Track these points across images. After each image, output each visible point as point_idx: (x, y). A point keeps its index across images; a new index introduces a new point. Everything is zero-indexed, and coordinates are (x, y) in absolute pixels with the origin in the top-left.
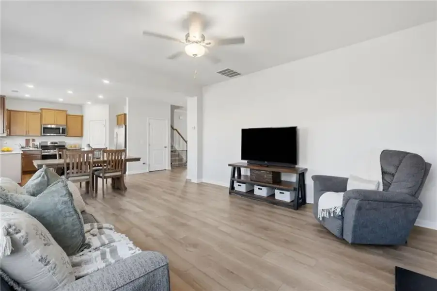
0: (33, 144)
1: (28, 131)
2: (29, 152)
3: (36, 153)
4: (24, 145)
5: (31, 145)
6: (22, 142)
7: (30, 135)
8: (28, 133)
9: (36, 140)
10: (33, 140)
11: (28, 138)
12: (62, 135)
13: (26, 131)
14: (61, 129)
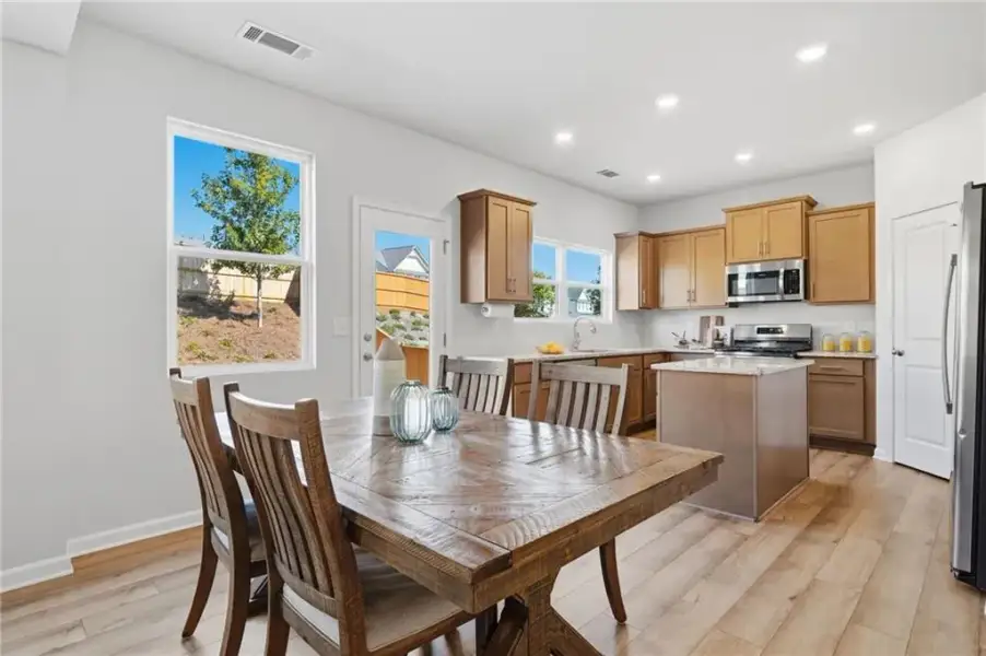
0: (716, 333)
4: (692, 335)
8: (695, 300)
9: (726, 320)
10: (719, 321)
11: (706, 313)
12: (787, 297)
13: (689, 292)
14: (781, 277)
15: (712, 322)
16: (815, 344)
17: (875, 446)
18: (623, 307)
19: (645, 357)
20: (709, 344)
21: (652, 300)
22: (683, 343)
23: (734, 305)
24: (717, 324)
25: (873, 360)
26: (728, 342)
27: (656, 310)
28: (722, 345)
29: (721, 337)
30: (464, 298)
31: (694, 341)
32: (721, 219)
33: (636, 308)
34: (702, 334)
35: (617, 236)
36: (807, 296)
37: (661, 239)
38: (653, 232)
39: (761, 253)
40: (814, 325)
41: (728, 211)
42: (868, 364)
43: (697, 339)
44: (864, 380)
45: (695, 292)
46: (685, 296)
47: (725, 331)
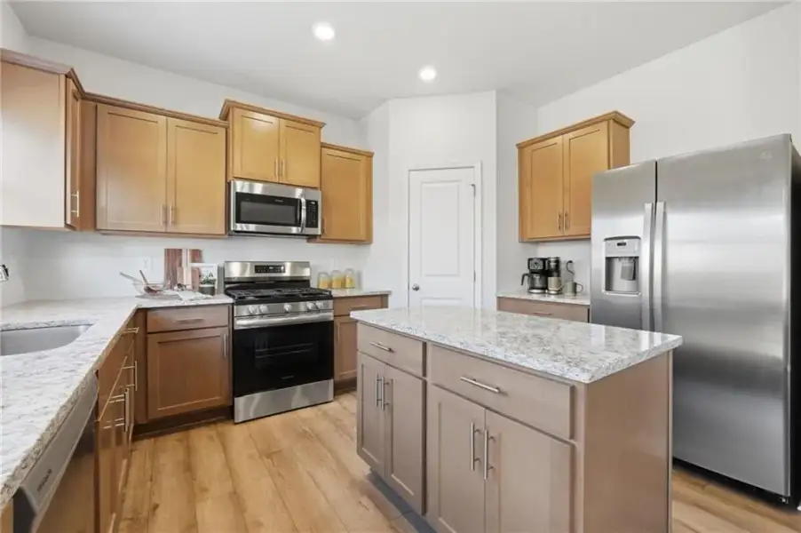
0: (196, 273)
1: (175, 209)
2: (178, 317)
3: (210, 318)
4: (157, 276)
5: (187, 279)
6: (148, 262)
7: (183, 228)
8: (175, 223)
9: (205, 255)
10: (196, 256)
11: (175, 244)
12: (306, 231)
14: (304, 207)
15: (186, 257)
22: (154, 291)
24: (193, 260)
37: (104, 107)
39: (279, 174)
47: (208, 269)
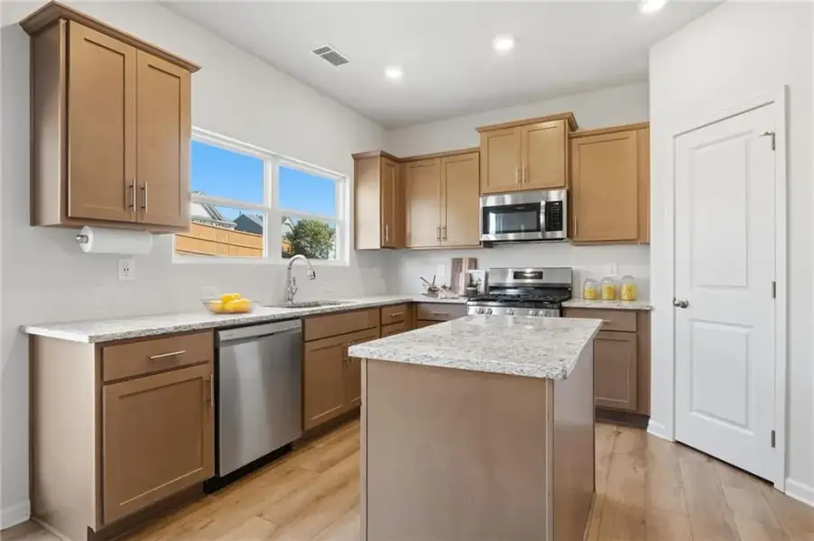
7: (450, 242)
9: (480, 263)
10: (473, 263)
11: (458, 255)
12: (549, 235)
13: (440, 229)
14: (543, 210)
15: (465, 265)
16: (575, 292)
17: (648, 417)
18: (363, 245)
19: (383, 310)
20: (462, 291)
21: (396, 237)
22: (433, 291)
23: (488, 244)
24: (470, 268)
25: (647, 312)
26: (481, 289)
27: (404, 250)
28: (476, 292)
29: (474, 283)
30: (35, 220)
31: (444, 287)
32: (474, 141)
33: (378, 247)
34: (454, 278)
35: (357, 158)
36: (569, 235)
37: (409, 164)
38: (399, 155)
39: (520, 181)
40: (574, 268)
41: (481, 130)
42: (642, 316)
43: (448, 285)
44: (637, 336)
45: (446, 228)
46: (435, 234)
47: (478, 275)
